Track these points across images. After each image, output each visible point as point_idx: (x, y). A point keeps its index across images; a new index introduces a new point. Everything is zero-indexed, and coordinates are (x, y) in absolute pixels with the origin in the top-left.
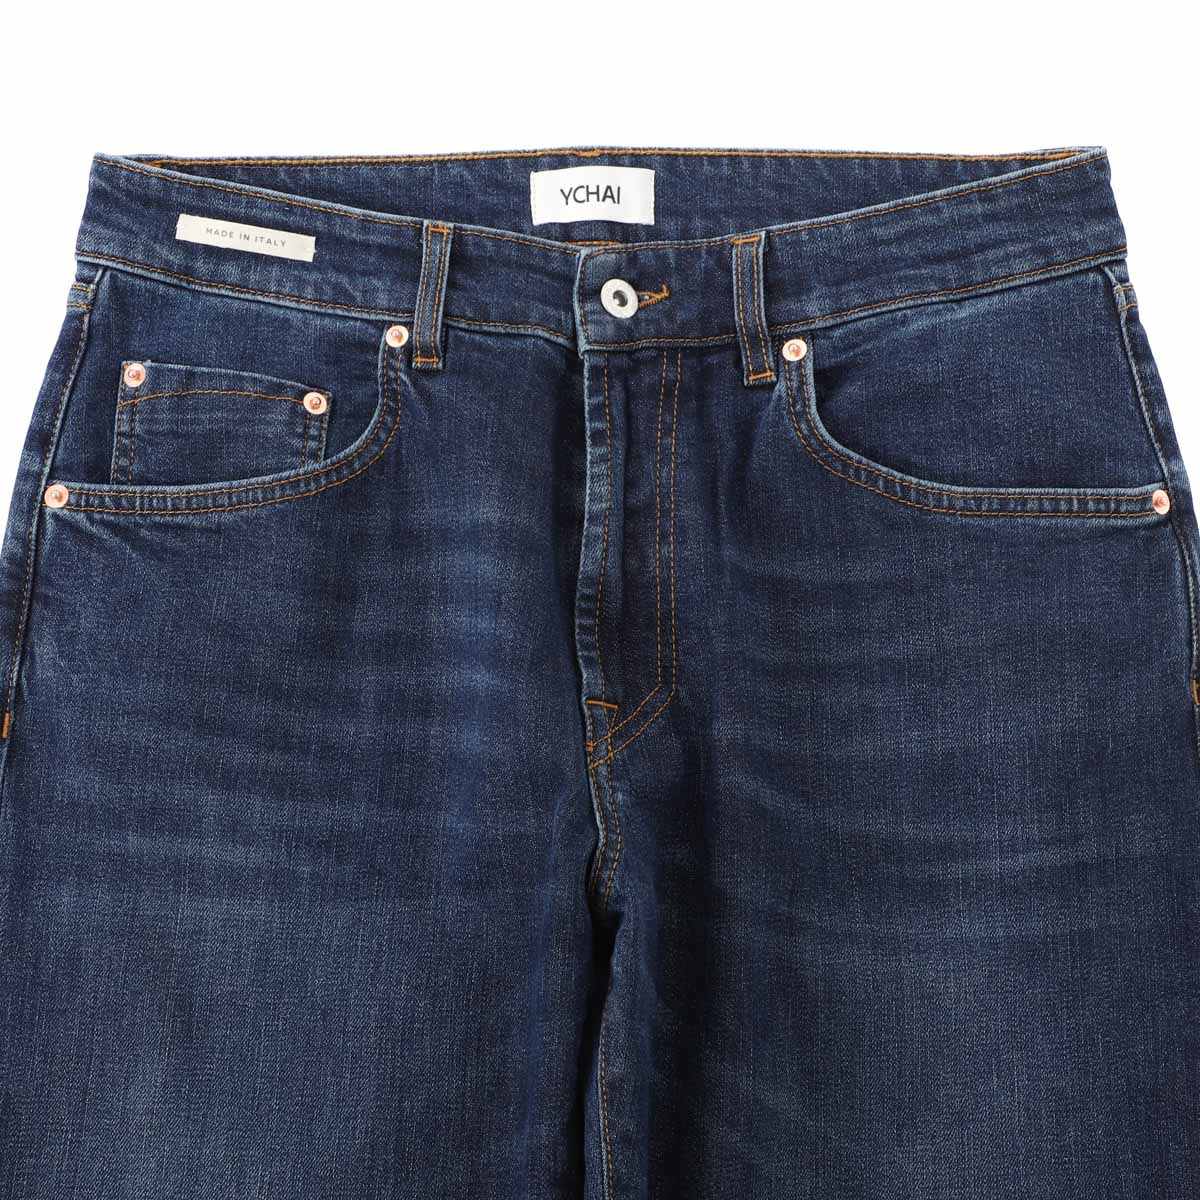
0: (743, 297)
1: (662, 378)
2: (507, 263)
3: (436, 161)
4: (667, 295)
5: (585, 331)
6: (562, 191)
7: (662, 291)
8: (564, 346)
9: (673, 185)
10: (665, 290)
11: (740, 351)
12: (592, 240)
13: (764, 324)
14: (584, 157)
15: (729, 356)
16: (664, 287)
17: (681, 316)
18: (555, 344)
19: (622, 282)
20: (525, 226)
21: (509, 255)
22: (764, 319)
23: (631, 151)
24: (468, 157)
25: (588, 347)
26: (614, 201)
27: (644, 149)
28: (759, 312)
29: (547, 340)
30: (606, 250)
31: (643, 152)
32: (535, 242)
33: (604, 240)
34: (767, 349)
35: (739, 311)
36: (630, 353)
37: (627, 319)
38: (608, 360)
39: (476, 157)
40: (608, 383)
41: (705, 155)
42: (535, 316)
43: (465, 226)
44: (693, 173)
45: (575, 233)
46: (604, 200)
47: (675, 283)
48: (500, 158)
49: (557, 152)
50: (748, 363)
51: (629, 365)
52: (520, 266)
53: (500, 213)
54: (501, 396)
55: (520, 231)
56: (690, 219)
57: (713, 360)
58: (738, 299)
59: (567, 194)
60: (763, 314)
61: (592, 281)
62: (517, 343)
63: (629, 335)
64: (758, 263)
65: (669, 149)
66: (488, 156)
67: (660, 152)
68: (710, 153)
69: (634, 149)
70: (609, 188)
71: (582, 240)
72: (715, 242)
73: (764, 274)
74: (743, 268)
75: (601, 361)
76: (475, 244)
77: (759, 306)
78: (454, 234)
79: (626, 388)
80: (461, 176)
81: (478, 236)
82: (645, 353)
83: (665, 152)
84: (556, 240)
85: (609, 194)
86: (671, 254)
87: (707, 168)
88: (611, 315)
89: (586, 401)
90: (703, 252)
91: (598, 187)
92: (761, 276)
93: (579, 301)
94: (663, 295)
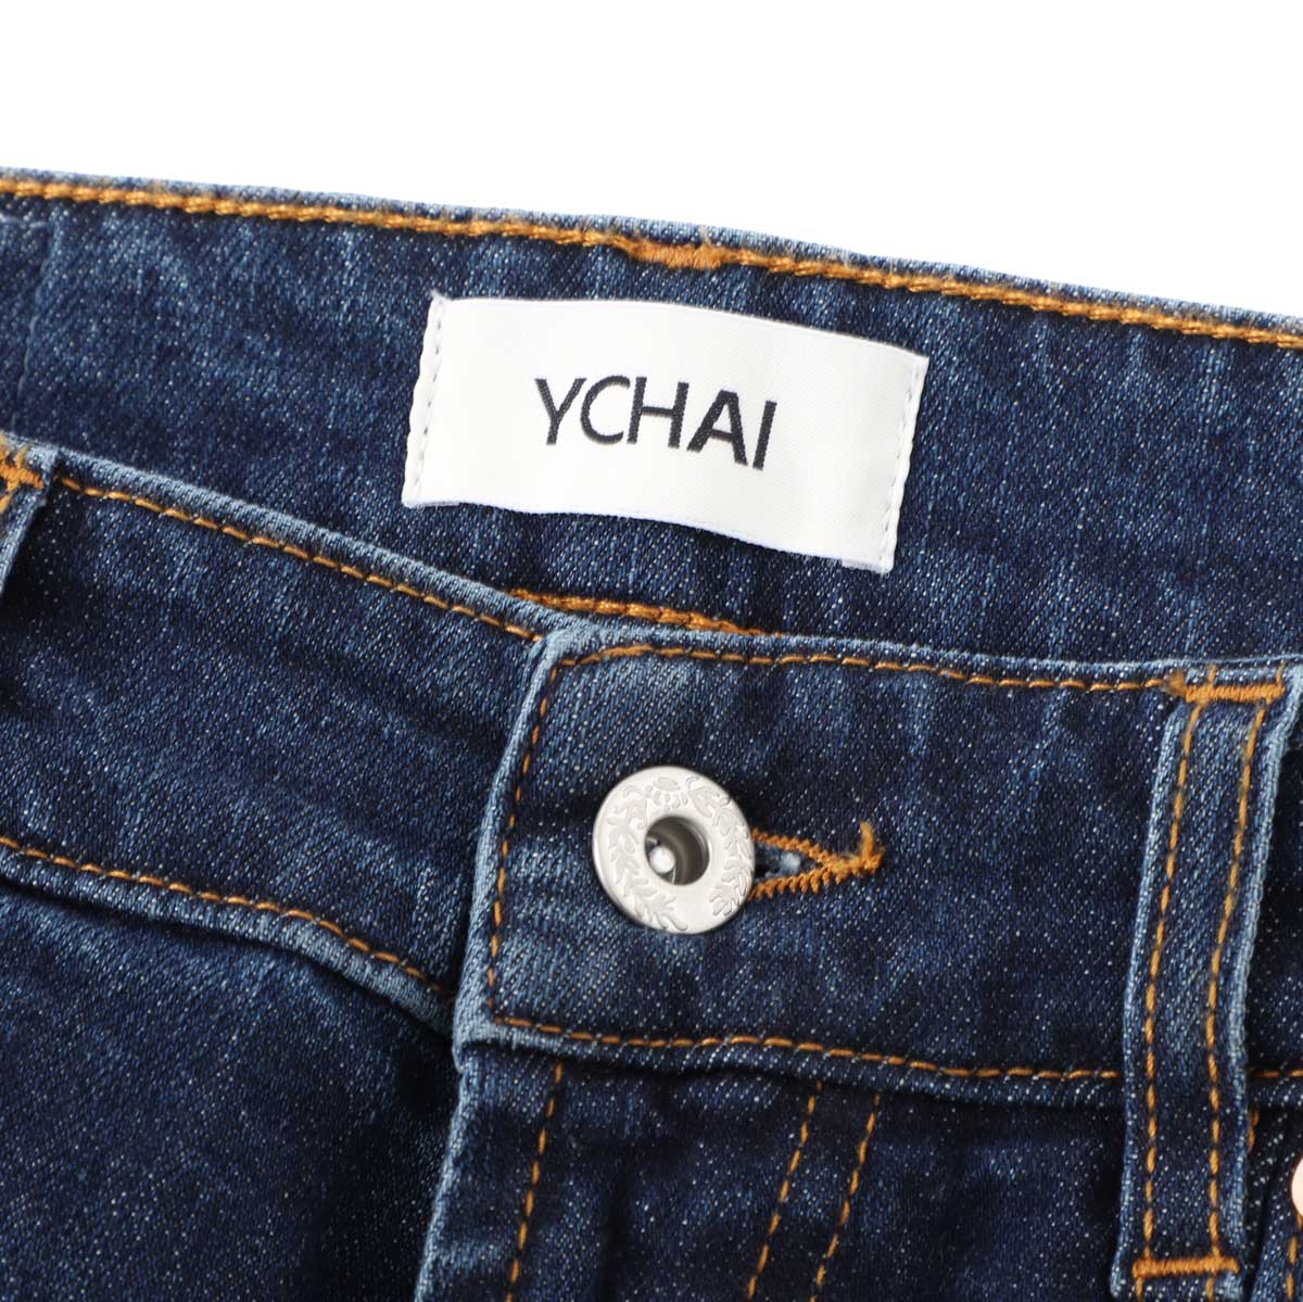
0: (1171, 923)
1: (773, 1203)
2: (246, 640)
3: (67, 201)
4: (871, 864)
5: (491, 960)
6: (542, 385)
7: (852, 843)
8: (397, 1007)
9: (989, 424)
10: (866, 848)
11: (1121, 1147)
12: (623, 597)
13: (1235, 1053)
14: (659, 266)
15: (1071, 1157)
16: (866, 831)
17: (907, 960)
18: (366, 993)
19: (702, 783)
20: (366, 501)
21: (260, 609)
22: (1236, 1031)
23: (848, 270)
24: (193, 205)
25: (486, 1030)
26: (740, 456)
27: (902, 269)
28: (1224, 997)
29: (327, 974)
30: (656, 643)
31: (894, 281)
32: (383, 570)
33: (673, 604)
34: (1227, 1158)
35: (1147, 979)
36: (665, 1081)
37: (683, 937)
38: (559, 1094)
39: (224, 207)
40: (540, 1189)
41: (1142, 326)
42: (301, 865)
43: (104, 466)
44: (1080, 389)
45: (563, 562)
46: (697, 444)
47: (916, 824)
48: (317, 223)
49: (553, 233)
50: (1140, 1203)
51: (648, 1124)
52: (295, 656)
53: (279, 436)
54: (70, 1177)
55: (340, 523)
56: (1038, 573)
57: (1004, 1164)
58: (1151, 930)
59: (557, 406)
60: (1237, 1008)
61: (566, 763)
62: (200, 969)
63: (674, 1002)
64: (1254, 795)
65: (1003, 279)
66: (274, 212)
67: (964, 289)
68: (1163, 322)
69: (863, 263)
70: (727, 399)
71: (582, 593)
72: (1112, 678)
73: (1276, 842)
74: (1193, 804)
75: (530, 1098)
76: (130, 544)
77: (1227, 970)
78: (50, 494)
79: (615, 1223)
80: (151, 274)
81: (147, 517)
82: (727, 1092)
83: (981, 291)
84: (476, 576)
85: (723, 423)
86: (920, 701)
87: (1136, 375)
88: (618, 912)
89: (430, 1254)
90: (1052, 712)
91: (683, 389)
92: (1262, 848)
93: (502, 834)
94: (854, 862)
